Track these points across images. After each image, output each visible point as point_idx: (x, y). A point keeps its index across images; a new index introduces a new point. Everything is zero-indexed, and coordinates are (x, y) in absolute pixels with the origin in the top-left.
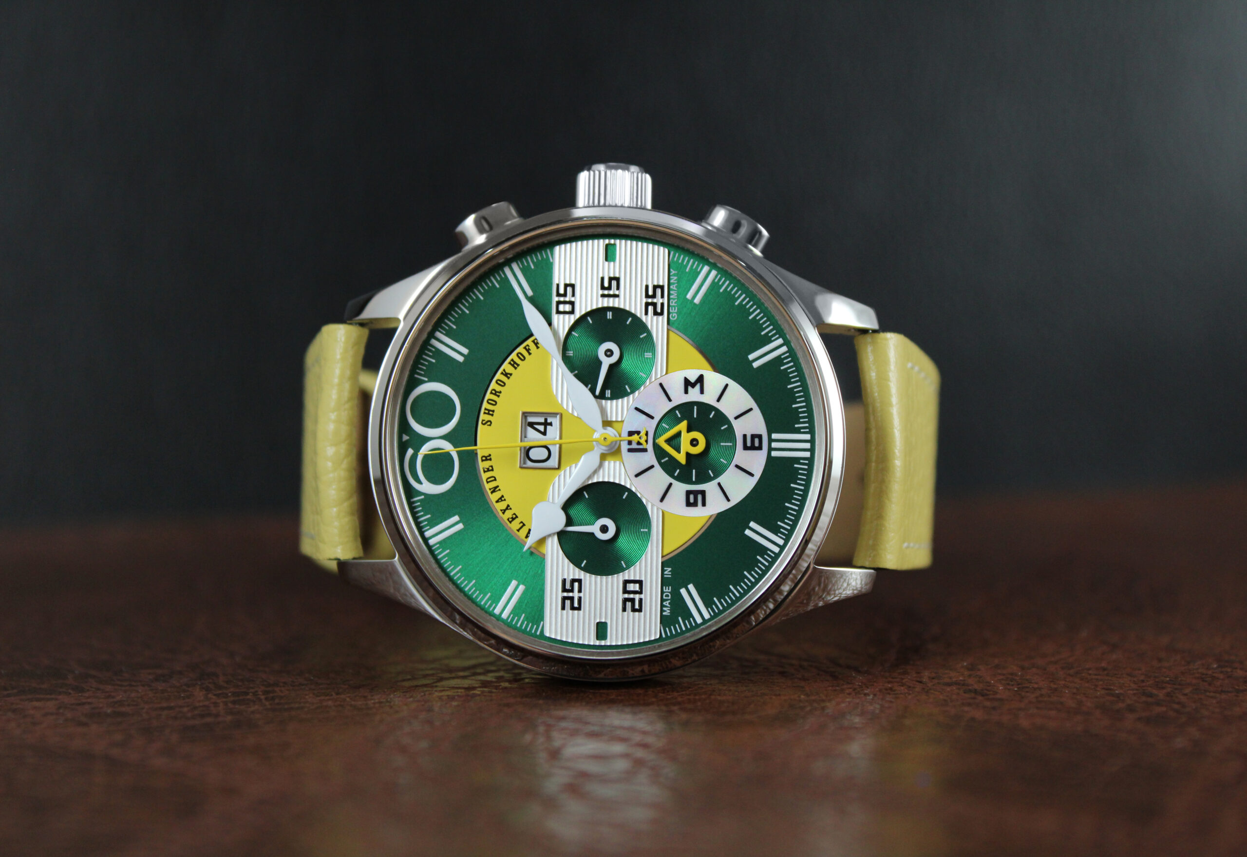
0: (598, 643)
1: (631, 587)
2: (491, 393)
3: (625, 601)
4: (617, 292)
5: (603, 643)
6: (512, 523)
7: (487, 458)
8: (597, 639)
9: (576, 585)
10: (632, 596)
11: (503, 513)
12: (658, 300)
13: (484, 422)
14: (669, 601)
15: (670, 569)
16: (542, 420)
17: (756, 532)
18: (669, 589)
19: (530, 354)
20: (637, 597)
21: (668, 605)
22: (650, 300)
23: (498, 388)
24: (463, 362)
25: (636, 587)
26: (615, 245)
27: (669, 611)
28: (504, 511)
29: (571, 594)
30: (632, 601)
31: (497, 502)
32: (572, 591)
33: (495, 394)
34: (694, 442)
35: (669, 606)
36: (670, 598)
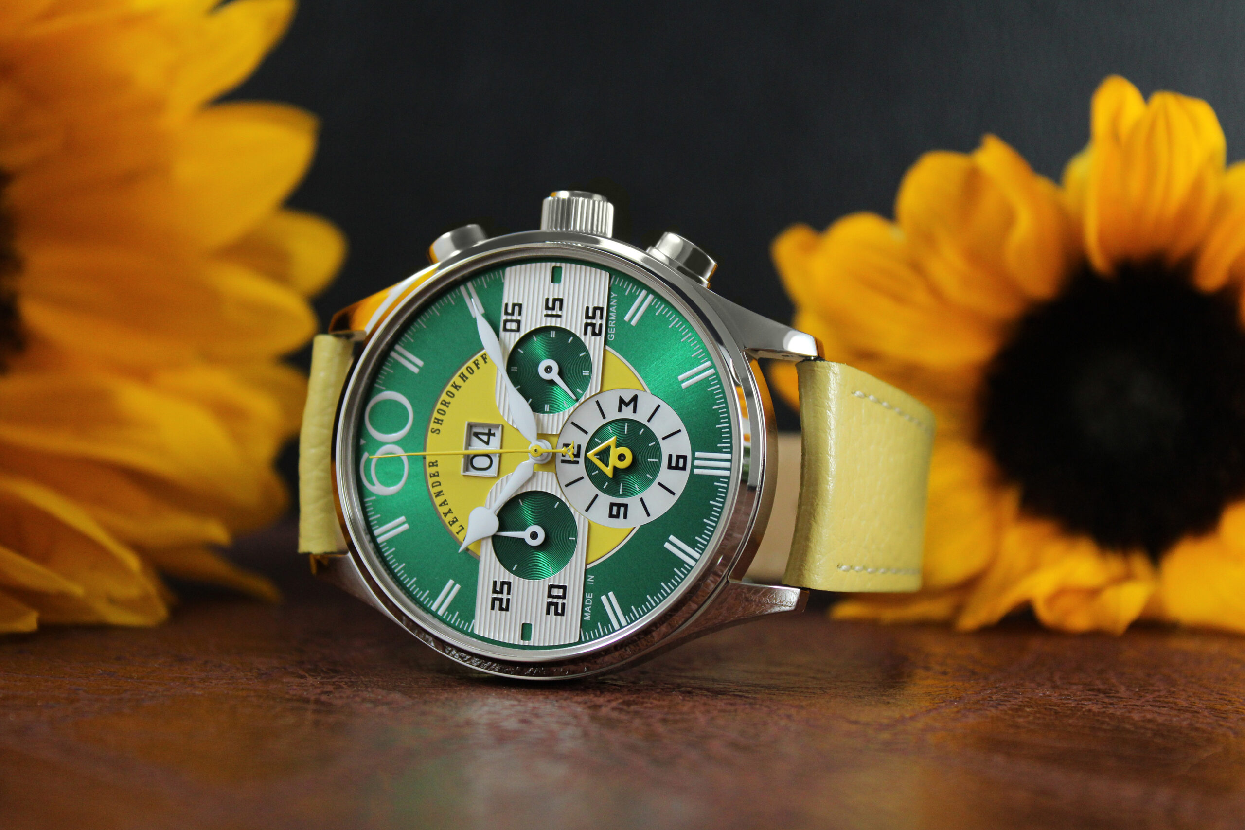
0: (522, 643)
1: (555, 592)
2: (442, 403)
3: (549, 604)
4: (559, 313)
5: (526, 643)
6: (453, 525)
7: (434, 464)
8: (522, 639)
9: (506, 587)
10: (555, 600)
11: (445, 516)
12: (597, 321)
13: (433, 430)
14: (590, 607)
15: (593, 577)
16: (487, 431)
17: (675, 546)
18: (590, 596)
19: (478, 368)
20: (560, 601)
21: (589, 610)
22: (589, 321)
23: (448, 399)
24: (418, 373)
25: (560, 592)
26: (560, 268)
27: (589, 617)
28: (446, 515)
29: (500, 596)
30: (556, 604)
31: (441, 505)
32: (501, 592)
33: (445, 405)
34: (621, 457)
35: (590, 612)
36: (591, 604)
